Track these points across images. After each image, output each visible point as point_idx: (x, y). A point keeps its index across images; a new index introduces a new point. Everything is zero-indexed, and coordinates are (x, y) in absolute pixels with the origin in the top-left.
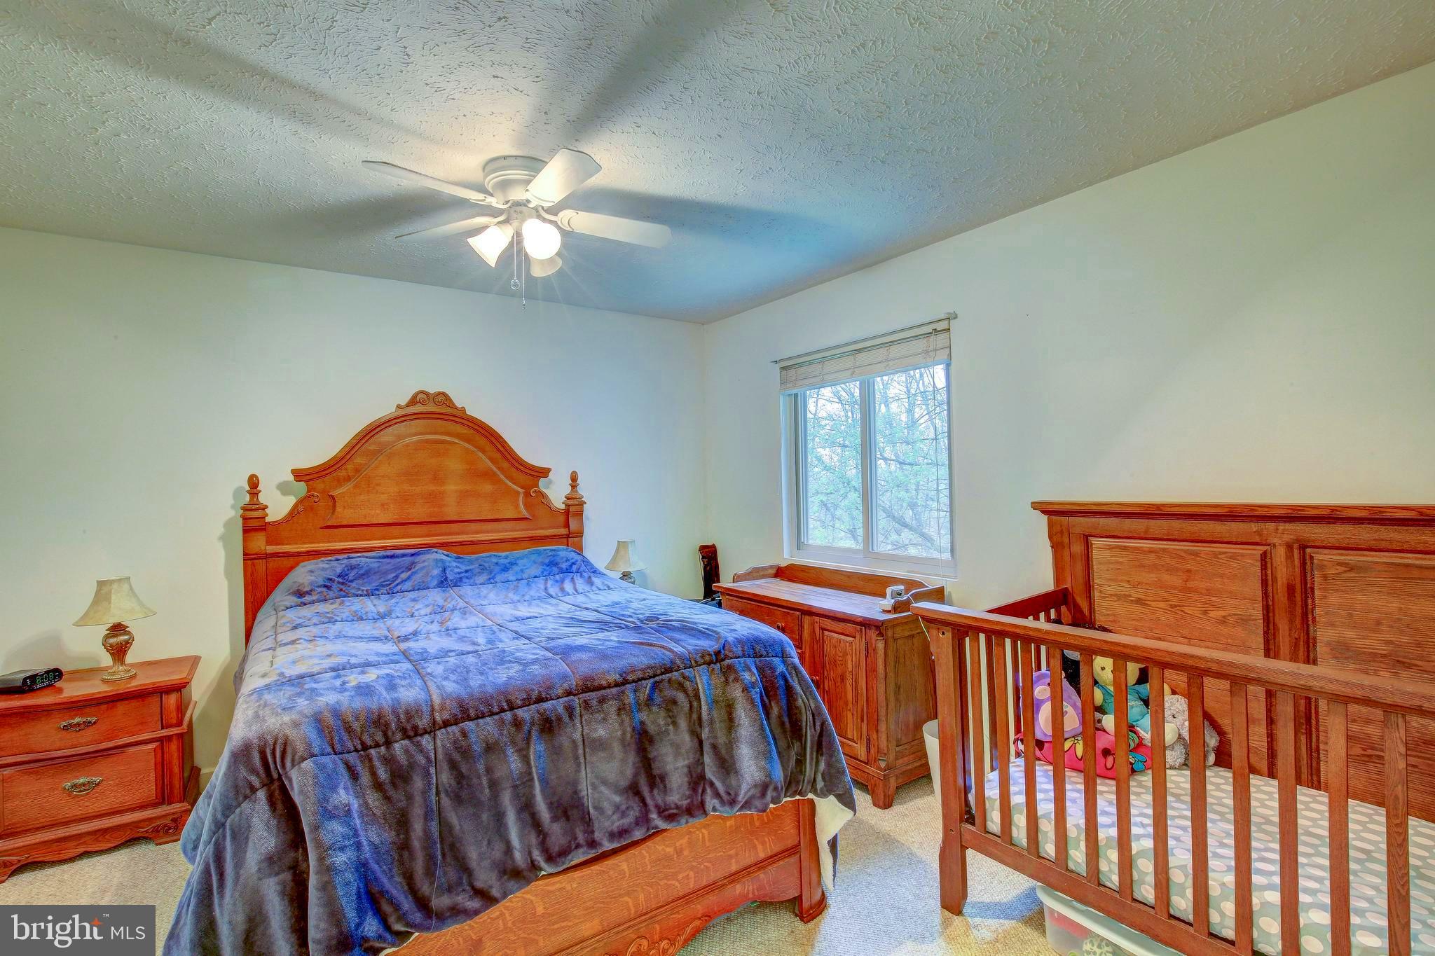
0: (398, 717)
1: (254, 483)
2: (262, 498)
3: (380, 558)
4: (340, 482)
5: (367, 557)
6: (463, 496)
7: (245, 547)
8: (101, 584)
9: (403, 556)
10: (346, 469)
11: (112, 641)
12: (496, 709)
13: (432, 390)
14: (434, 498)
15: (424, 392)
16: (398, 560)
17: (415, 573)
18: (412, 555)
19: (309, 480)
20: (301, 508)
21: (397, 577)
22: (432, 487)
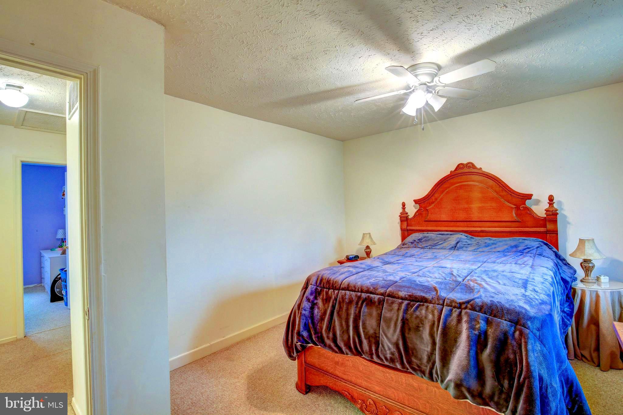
0: (333, 282)
1: (404, 205)
2: (406, 210)
3: (438, 234)
4: (430, 204)
5: (433, 234)
6: (481, 209)
7: (401, 227)
8: (364, 234)
9: (447, 234)
10: (432, 199)
11: (366, 250)
12: (357, 290)
13: (465, 162)
14: (467, 210)
15: (461, 164)
16: (444, 236)
17: (446, 242)
18: (451, 235)
19: (420, 204)
20: (417, 214)
21: (438, 243)
22: (466, 206)
